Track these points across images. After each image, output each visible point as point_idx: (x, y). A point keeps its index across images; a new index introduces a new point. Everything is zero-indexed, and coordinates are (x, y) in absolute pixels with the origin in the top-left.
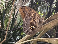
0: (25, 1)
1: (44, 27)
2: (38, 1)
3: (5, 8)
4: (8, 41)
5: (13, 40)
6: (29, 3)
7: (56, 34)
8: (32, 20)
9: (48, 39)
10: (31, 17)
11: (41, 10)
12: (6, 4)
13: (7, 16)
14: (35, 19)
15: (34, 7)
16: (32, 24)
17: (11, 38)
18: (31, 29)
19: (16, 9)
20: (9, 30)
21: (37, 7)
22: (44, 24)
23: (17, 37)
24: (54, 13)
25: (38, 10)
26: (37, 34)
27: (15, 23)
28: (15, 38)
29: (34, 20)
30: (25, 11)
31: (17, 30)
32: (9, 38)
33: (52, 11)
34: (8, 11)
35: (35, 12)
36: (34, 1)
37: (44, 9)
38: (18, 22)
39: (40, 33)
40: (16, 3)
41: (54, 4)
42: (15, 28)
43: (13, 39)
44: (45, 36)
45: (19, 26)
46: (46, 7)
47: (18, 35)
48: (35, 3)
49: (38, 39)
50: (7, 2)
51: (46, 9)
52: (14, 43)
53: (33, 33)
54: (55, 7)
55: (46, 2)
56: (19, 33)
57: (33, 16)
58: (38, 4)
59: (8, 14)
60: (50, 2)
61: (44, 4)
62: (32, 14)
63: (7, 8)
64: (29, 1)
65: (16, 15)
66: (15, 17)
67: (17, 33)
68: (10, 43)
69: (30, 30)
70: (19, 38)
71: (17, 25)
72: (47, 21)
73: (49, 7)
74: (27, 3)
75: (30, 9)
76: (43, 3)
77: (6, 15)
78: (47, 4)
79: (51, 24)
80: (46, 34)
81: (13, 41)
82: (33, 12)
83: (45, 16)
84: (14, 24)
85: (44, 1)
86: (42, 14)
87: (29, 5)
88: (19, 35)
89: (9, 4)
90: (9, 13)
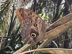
0: (27, 1)
1: (47, 34)
2: (42, 1)
3: (1, 9)
4: (4, 51)
5: (11, 49)
6: (31, 3)
7: (65, 41)
8: (33, 26)
9: (53, 49)
10: (32, 22)
11: (46, 12)
12: (2, 4)
13: (4, 20)
14: (37, 25)
15: (37, 8)
16: (33, 31)
17: (9, 47)
18: (32, 37)
19: (15, 10)
20: (7, 36)
21: (41, 8)
22: (48, 30)
23: (16, 45)
24: (62, 16)
25: (42, 12)
26: (41, 42)
27: (14, 28)
28: (13, 46)
29: (35, 25)
30: (23, 14)
31: (16, 37)
32: (6, 47)
33: (59, 13)
34: (5, 13)
35: (36, 16)
36: (38, 1)
37: (50, 10)
38: (18, 27)
39: (45, 40)
40: (15, 3)
41: (62, 4)
42: (13, 34)
43: (11, 47)
44: (51, 44)
45: (19, 32)
46: (52, 8)
47: (17, 43)
48: (39, 3)
49: (40, 49)
50: (4, 2)
51: (52, 11)
52: (13, 53)
53: (34, 42)
54: (64, 9)
55: (52, 2)
56: (19, 40)
57: (34, 21)
58: (42, 5)
59: (4, 16)
60: (57, 2)
61: (50, 5)
62: (33, 18)
63: (4, 9)
64: (31, 1)
65: (15, 19)
66: (14, 20)
67: (16, 40)
68: (7, 52)
69: (30, 38)
70: (19, 47)
71: (16, 30)
72: (52, 27)
73: (56, 8)
74: (29, 3)
75: (30, 12)
76: (49, 3)
77: (2, 18)
78: (54, 5)
79: (57, 30)
80: (52, 42)
81: (11, 51)
82: (34, 16)
83: (51, 19)
84: (12, 29)
85: (49, 1)
86: (47, 17)
87: (31, 5)
88: (19, 43)
89: (6, 5)
90: (6, 15)
